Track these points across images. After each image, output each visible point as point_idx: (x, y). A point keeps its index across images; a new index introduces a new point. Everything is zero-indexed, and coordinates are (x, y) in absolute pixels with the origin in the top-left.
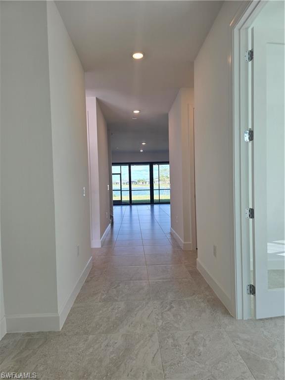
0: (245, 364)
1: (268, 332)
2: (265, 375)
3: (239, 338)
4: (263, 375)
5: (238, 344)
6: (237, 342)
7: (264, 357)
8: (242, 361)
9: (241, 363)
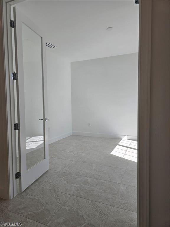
0: (34, 221)
1: (31, 196)
2: (46, 219)
3: (20, 209)
4: (45, 219)
5: (22, 213)
6: (20, 212)
7: (39, 210)
8: (31, 221)
9: (31, 222)
